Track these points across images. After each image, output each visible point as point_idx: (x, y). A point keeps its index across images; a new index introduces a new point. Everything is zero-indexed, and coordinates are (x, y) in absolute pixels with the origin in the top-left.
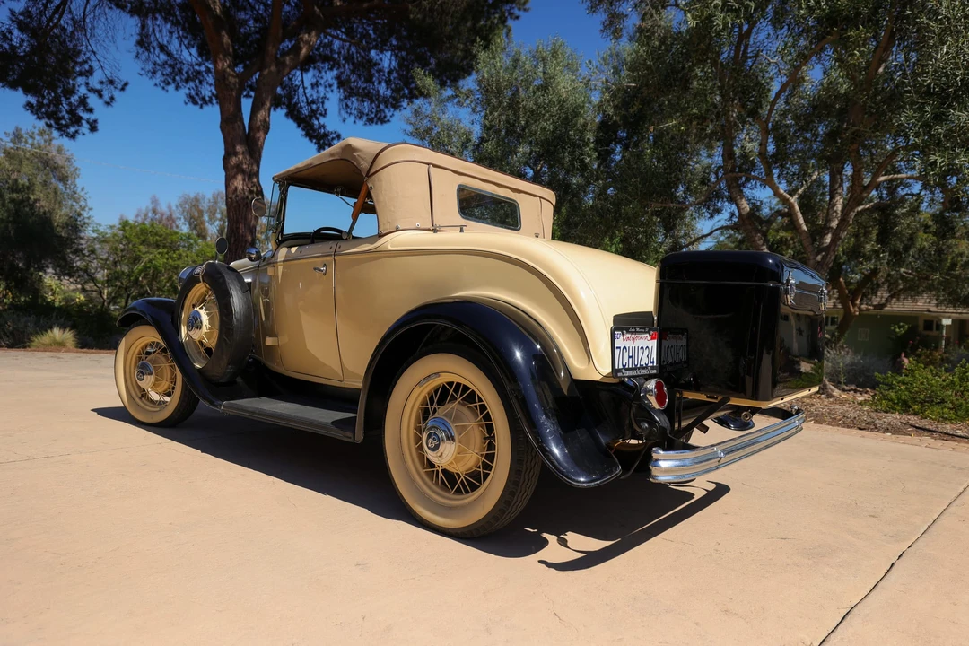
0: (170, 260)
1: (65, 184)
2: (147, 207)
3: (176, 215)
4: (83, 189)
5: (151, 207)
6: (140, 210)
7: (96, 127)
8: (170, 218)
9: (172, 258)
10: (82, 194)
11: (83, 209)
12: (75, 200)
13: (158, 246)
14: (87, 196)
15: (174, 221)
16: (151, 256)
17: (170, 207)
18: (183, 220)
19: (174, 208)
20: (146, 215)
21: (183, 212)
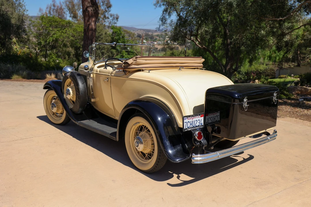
0: (62, 33)
2: (51, 4)
3: (64, 7)
4: (23, 1)
5: (52, 3)
6: (48, 5)
8: (61, 8)
9: (63, 32)
10: (23, 3)
11: (24, 11)
12: (20, 6)
13: (56, 27)
14: (25, 4)
15: (63, 10)
16: (54, 32)
17: (60, 3)
18: (66, 9)
19: (62, 4)
20: (50, 8)
21: (66, 5)
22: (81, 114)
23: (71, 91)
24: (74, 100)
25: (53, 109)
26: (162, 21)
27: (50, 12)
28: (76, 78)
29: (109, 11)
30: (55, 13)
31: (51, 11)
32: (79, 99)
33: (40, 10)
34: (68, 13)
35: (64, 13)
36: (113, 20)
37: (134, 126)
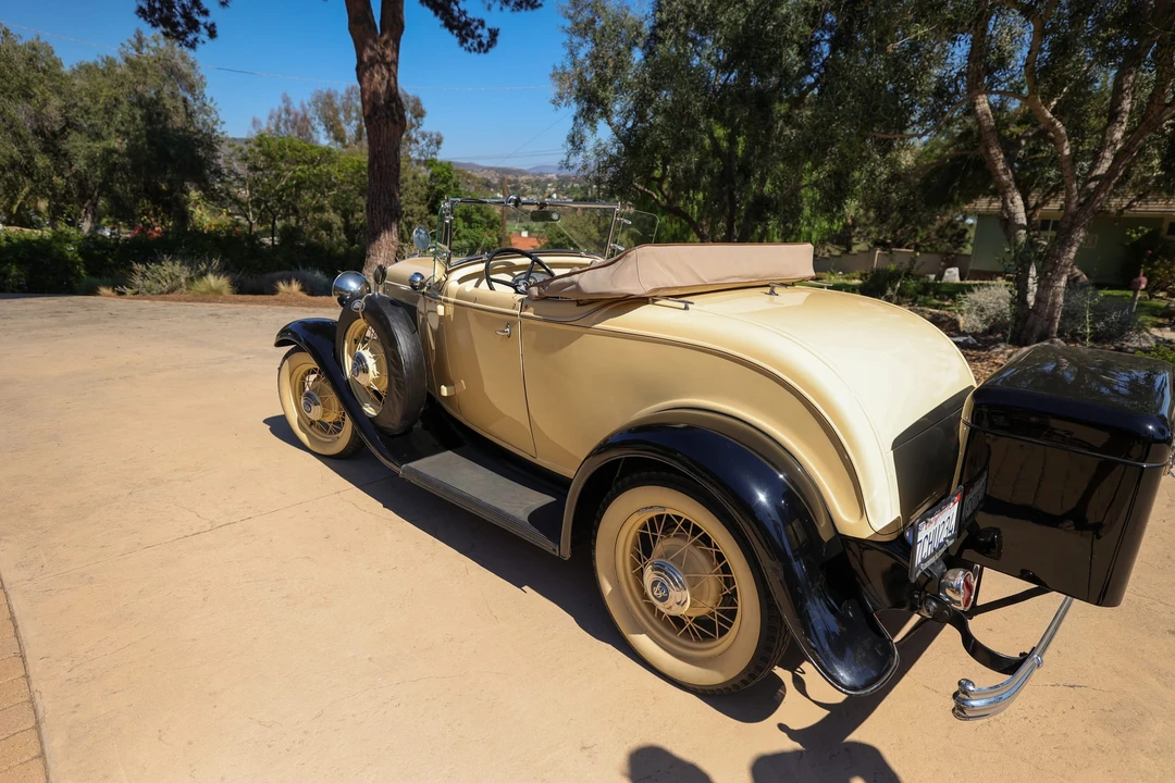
1: (193, 95)
2: (280, 107)
3: (311, 114)
4: (212, 100)
5: (283, 106)
6: (272, 110)
7: (215, 32)
8: (305, 119)
10: (212, 105)
11: (215, 123)
12: (206, 113)
13: (297, 162)
14: (217, 107)
15: (309, 122)
16: (291, 174)
17: (303, 106)
18: (317, 120)
19: (307, 107)
20: (279, 116)
21: (317, 111)
23: (371, 362)
24: (382, 387)
25: (309, 412)
26: (573, 142)
27: (278, 128)
28: (387, 318)
29: (419, 125)
30: (290, 129)
31: (281, 125)
32: (399, 387)
33: (255, 122)
34: (321, 128)
35: (313, 129)
36: (428, 146)
37: (635, 517)
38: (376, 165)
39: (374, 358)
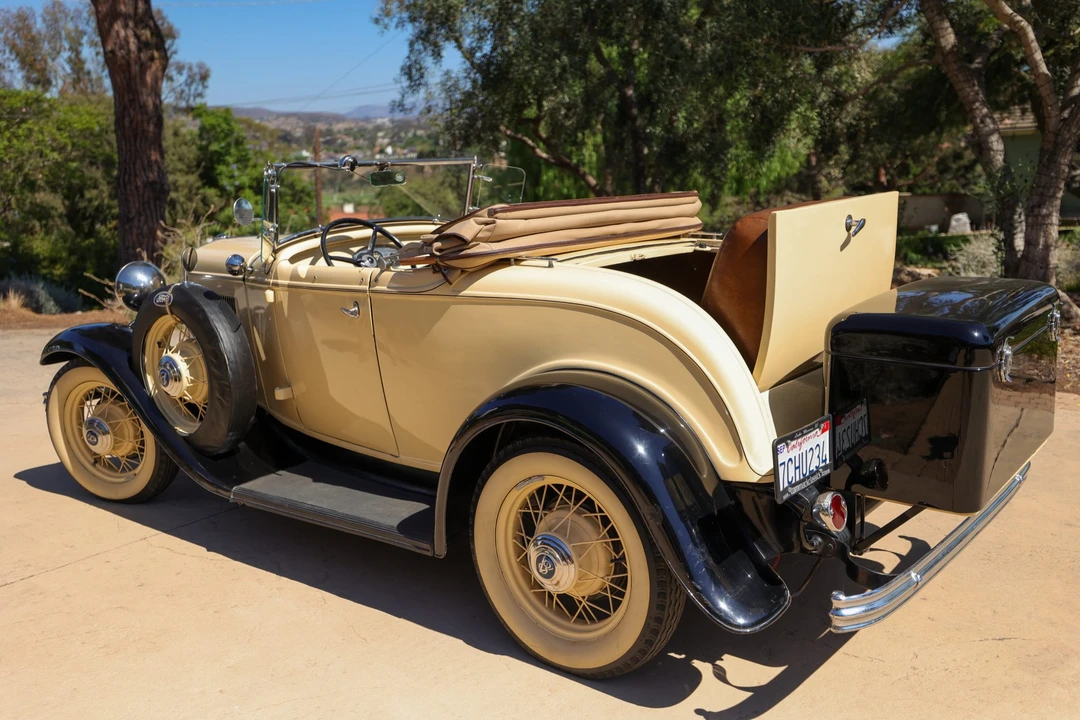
0: (15, 141)
9: (18, 137)
18: (7, 54)
21: (6, 40)
22: (232, 453)
23: (183, 367)
24: (199, 397)
25: (95, 444)
26: (409, 76)
28: (203, 311)
32: (223, 393)
34: (15, 66)
36: (189, 85)
37: (515, 493)
38: (127, 120)
39: (187, 361)
